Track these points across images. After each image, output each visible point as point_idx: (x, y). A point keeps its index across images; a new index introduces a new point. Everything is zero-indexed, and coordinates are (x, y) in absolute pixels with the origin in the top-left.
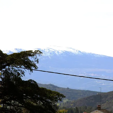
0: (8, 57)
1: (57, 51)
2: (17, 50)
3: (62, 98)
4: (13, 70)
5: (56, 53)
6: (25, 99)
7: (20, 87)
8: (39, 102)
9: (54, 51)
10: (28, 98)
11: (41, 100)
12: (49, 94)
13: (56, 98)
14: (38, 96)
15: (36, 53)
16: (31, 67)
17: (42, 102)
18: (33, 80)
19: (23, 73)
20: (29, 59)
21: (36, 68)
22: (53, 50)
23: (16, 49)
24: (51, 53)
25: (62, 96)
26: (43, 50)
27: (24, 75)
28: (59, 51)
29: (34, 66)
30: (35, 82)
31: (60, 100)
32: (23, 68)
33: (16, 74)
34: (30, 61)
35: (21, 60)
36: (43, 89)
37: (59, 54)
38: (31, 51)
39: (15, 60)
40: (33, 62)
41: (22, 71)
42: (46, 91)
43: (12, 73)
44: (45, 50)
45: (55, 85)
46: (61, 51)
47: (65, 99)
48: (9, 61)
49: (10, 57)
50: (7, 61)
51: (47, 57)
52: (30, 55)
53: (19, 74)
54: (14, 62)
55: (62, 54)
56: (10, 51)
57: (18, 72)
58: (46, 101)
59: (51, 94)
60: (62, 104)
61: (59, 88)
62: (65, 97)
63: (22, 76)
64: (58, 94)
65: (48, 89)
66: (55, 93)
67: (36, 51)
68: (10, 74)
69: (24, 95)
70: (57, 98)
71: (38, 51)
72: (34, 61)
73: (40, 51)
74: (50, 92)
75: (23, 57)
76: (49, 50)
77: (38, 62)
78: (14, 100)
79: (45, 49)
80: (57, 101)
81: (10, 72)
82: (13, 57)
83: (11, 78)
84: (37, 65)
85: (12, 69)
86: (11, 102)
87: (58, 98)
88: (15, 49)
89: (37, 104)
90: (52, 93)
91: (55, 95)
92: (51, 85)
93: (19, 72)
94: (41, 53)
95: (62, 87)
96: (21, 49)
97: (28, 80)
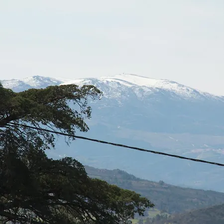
0: (14, 98)
1: (138, 89)
2: (40, 80)
3: (146, 209)
4: (27, 130)
5: (137, 92)
6: (52, 205)
7: (41, 175)
8: (86, 215)
9: (130, 89)
10: (62, 204)
11: (93, 210)
12: (114, 198)
13: (131, 207)
14: (86, 201)
15: (85, 90)
16: (71, 126)
17: (94, 216)
18: (74, 160)
19: (50, 141)
20: (67, 107)
21: (84, 130)
22: (130, 86)
23: (37, 78)
24: (123, 93)
25: (146, 204)
26: (105, 82)
27: (54, 146)
28: (144, 88)
29: (77, 123)
30: (79, 164)
31: (141, 213)
32: (50, 126)
33: (33, 141)
34: (70, 111)
35: (49, 106)
36: (99, 183)
37: (143, 96)
38: (73, 87)
39: (31, 106)
40: (76, 114)
41: (48, 136)
42: (106, 189)
43: (22, 138)
44: (110, 85)
45: (129, 172)
46: (149, 88)
47: (154, 211)
48: (16, 107)
49: (20, 97)
50: (12, 108)
51: (114, 101)
52: (71, 97)
53: (40, 143)
54: (27, 112)
55: (150, 96)
56: (21, 82)
57: (38, 138)
58: (104, 214)
59: (117, 197)
60: (144, 222)
61: (138, 180)
62: (152, 206)
63: (49, 148)
64: (136, 198)
65: (111, 182)
66: (129, 194)
67: (86, 88)
68: (18, 141)
69: (51, 194)
70: (133, 208)
71: (92, 87)
72: (79, 112)
73: (95, 88)
74: (117, 191)
75: (52, 101)
76: (118, 83)
77: (90, 115)
78: (25, 206)
79: (110, 80)
80: (133, 214)
81: (19, 136)
82: (28, 99)
83: (21, 151)
84: (86, 121)
86: (16, 211)
87: (136, 209)
88: (34, 77)
89: (82, 218)
90: (119, 195)
91: (128, 199)
92: (120, 172)
93: (42, 137)
94: (99, 92)
95: (146, 179)
96: (49, 79)
97: (63, 159)
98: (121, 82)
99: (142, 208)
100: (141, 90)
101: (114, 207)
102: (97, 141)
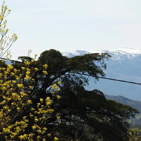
0: (68, 61)
1: (129, 55)
2: (80, 52)
3: (136, 114)
4: (75, 77)
5: (128, 56)
6: (89, 113)
7: (82, 99)
8: (105, 118)
9: (125, 55)
10: (93, 113)
11: (109, 115)
12: (119, 109)
13: (128, 113)
14: (105, 111)
15: (103, 56)
16: (97, 74)
17: (109, 118)
18: (99, 91)
19: (86, 82)
20: (94, 64)
21: (103, 76)
22: (125, 53)
23: (78, 51)
24: (121, 57)
25: (135, 112)
26: (112, 52)
27: (88, 84)
28: (132, 54)
29: (100, 72)
30: (101, 93)
31: (133, 116)
32: (86, 75)
33: (78, 82)
34: (96, 66)
35: (85, 64)
36: (112, 102)
37: (131, 58)
38: (97, 54)
39: (77, 64)
40: (99, 68)
41: (85, 79)
42: (115, 105)
44: (115, 53)
45: (126, 97)
46: (135, 54)
47: (139, 116)
48: (69, 65)
49: (71, 60)
50: (67, 65)
51: (117, 61)
52: (96, 59)
53: (81, 82)
54: (75, 67)
55: (135, 58)
56: (70, 53)
57: (81, 80)
58: (114, 117)
59: (121, 108)
60: (134, 121)
61: (130, 100)
62: (139, 112)
63: (86, 85)
64: (131, 109)
65: (117, 101)
66: (126, 107)
67: (104, 54)
68: (71, 82)
69: (88, 108)
70: (129, 114)
71: (106, 54)
72: (100, 66)
73: (108, 54)
74: (120, 105)
75: (87, 62)
77: (106, 68)
78: (75, 114)
79: (115, 51)
80: (129, 117)
81: (71, 79)
82: (75, 61)
83: (72, 87)
84: (104, 71)
85: (73, 76)
86: (71, 117)
87: (130, 114)
88: (77, 51)
89: (103, 120)
90: (122, 107)
91: (126, 109)
92: (121, 97)
93: (82, 80)
94: (110, 56)
95: (134, 100)
96: (84, 52)
97: (93, 90)
98: (120, 52)
99: (133, 114)
100: (131, 56)
101: (119, 113)
102: (111, 79)
